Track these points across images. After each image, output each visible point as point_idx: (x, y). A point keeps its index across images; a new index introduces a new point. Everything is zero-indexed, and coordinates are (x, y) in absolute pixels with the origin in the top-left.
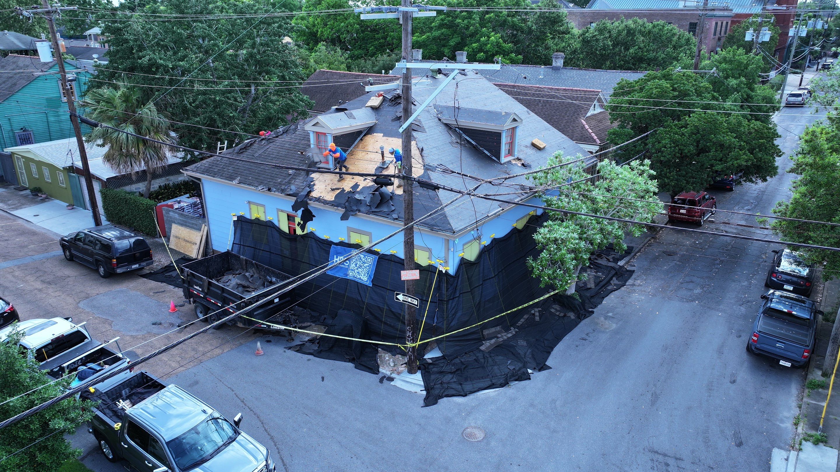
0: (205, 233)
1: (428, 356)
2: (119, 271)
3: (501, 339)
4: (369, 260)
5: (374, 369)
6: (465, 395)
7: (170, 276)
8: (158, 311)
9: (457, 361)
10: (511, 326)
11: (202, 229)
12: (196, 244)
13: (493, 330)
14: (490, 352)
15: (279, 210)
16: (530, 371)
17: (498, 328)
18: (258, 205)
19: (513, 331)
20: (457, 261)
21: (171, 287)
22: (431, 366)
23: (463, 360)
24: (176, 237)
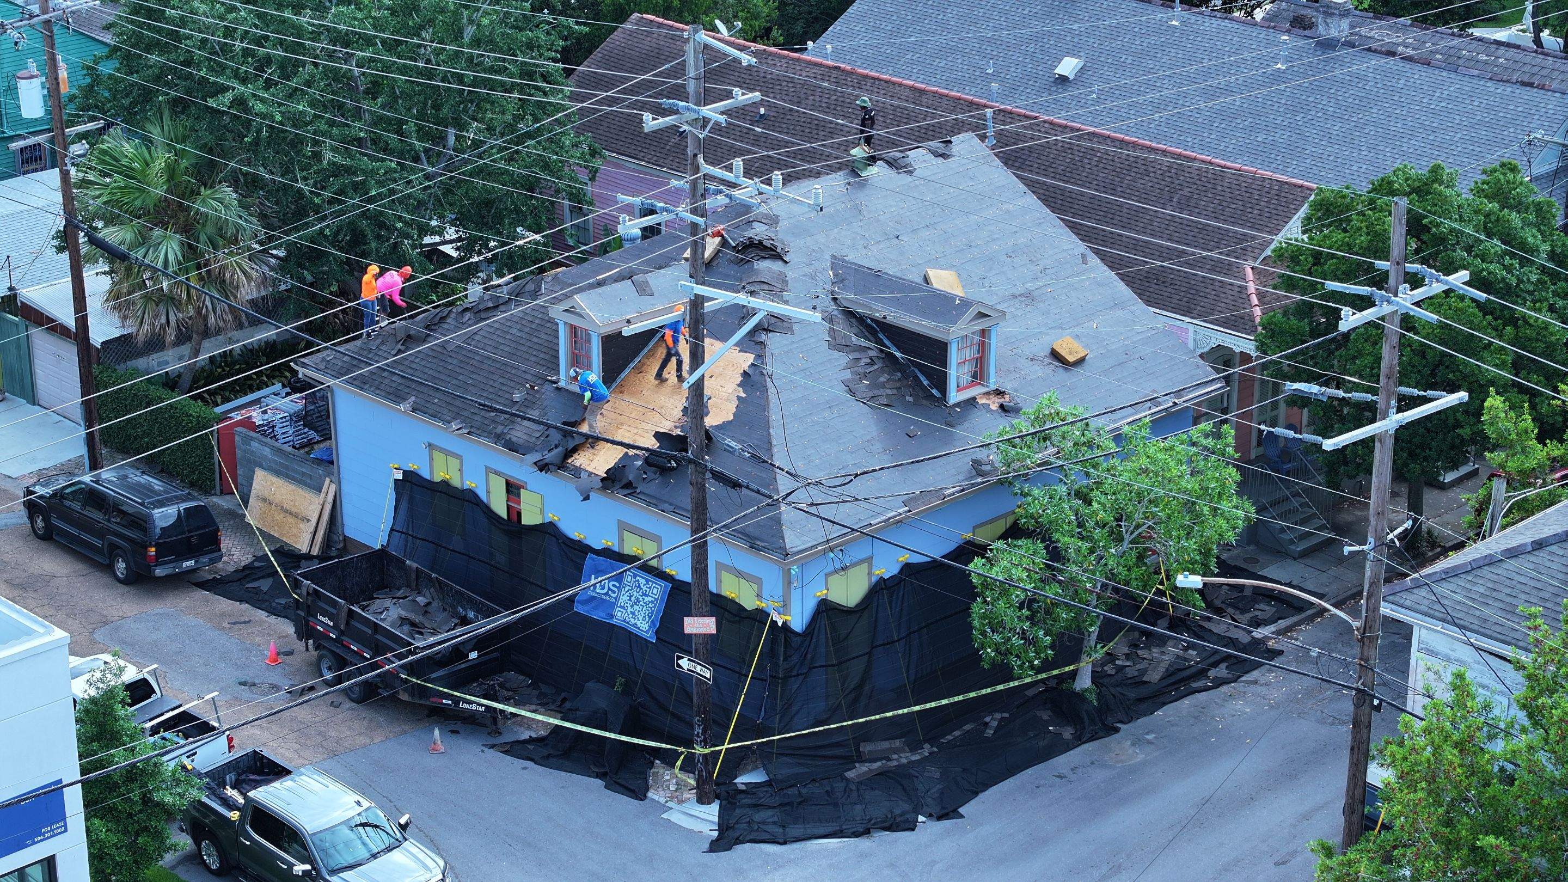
0: (330, 499)
1: (742, 780)
2: (159, 572)
3: (895, 763)
4: (655, 591)
5: (639, 793)
6: (785, 843)
7: (257, 591)
8: (243, 659)
9: (791, 791)
10: (926, 741)
11: (324, 490)
12: (308, 521)
13: (885, 745)
14: (860, 783)
15: (489, 470)
16: (921, 818)
17: (897, 743)
18: (447, 453)
19: (927, 750)
20: (810, 606)
21: (262, 614)
22: (742, 796)
23: (804, 791)
24: (264, 500)
